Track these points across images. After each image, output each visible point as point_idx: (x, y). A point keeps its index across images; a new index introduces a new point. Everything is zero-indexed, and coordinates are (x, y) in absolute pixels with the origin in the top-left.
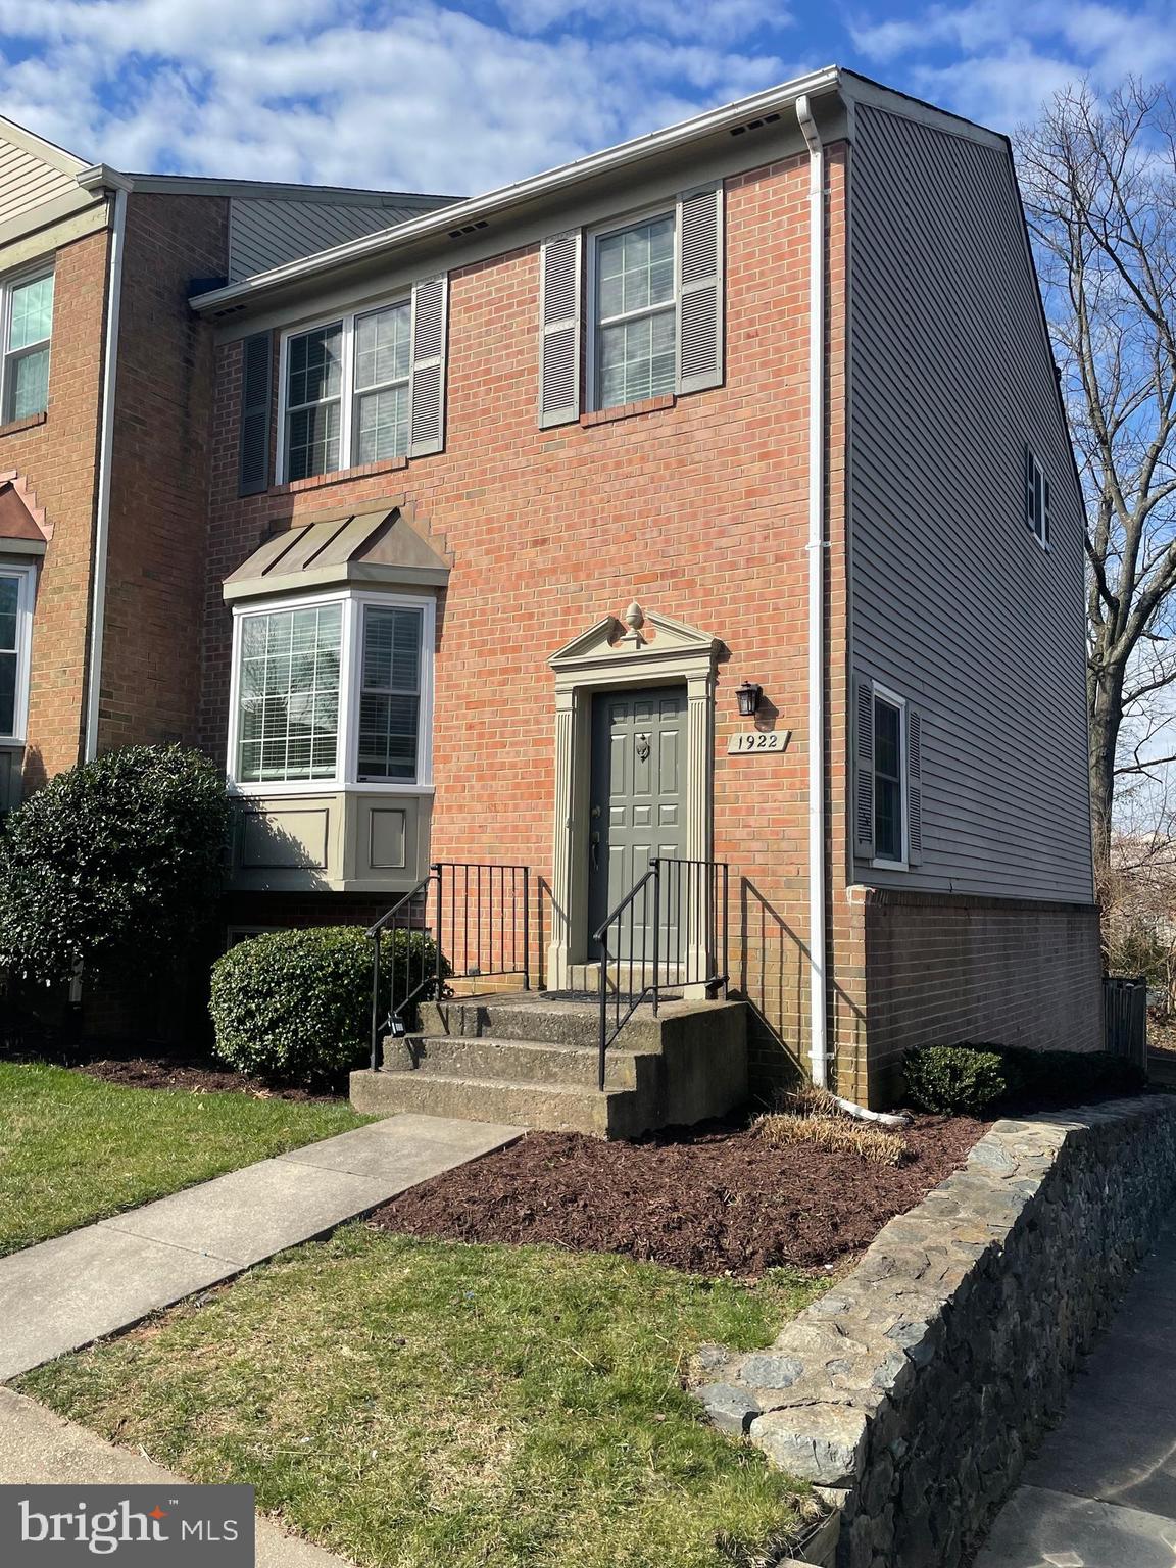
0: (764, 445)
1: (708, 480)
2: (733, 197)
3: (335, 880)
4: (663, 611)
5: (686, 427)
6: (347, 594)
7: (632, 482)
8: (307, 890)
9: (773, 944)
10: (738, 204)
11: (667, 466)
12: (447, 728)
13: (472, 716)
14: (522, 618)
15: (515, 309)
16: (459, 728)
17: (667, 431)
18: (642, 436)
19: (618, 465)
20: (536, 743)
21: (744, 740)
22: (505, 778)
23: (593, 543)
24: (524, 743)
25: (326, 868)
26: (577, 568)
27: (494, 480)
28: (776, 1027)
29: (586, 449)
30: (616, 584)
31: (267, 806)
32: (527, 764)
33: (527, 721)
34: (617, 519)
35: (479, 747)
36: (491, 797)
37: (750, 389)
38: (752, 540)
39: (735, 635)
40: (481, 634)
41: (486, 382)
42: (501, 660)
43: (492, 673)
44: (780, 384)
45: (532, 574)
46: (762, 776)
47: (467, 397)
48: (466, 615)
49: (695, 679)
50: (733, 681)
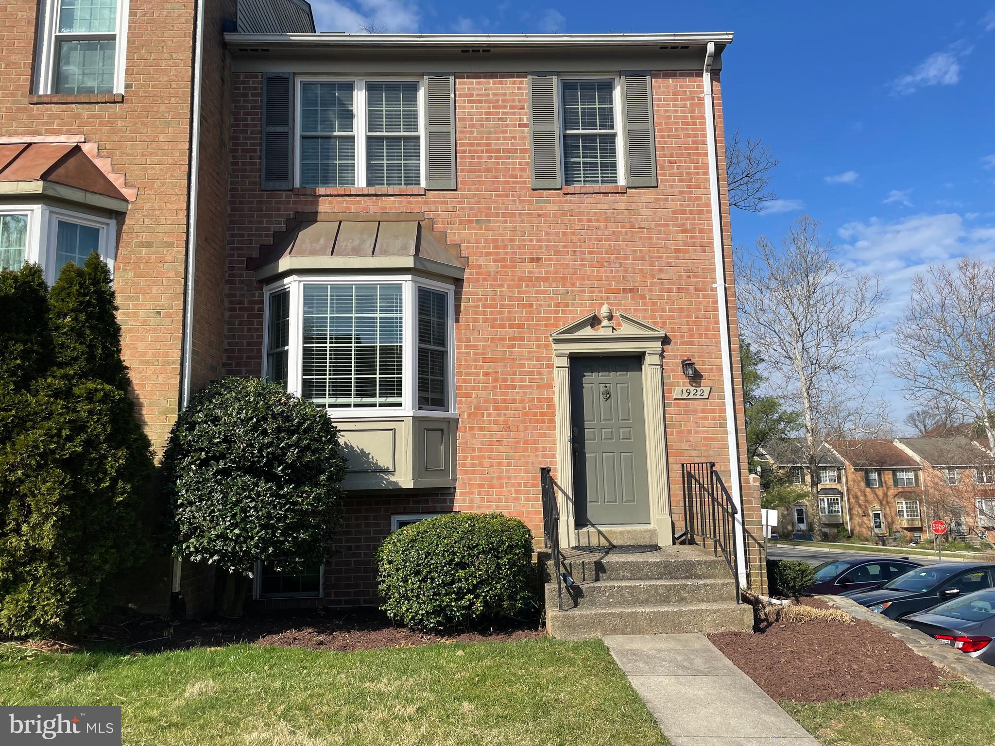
0: (684, 225)
1: (650, 239)
2: (656, 82)
3: (404, 480)
4: (626, 310)
5: (634, 206)
6: (409, 277)
7: (600, 232)
10: (659, 87)
11: (623, 227)
12: (467, 374)
13: (488, 367)
14: (524, 306)
15: (508, 110)
16: (478, 374)
17: (623, 206)
18: (606, 206)
19: (590, 220)
20: (539, 387)
21: (684, 391)
22: (516, 409)
23: (575, 265)
25: (395, 471)
26: (564, 279)
27: (497, 215)
29: (566, 206)
30: (592, 292)
32: (532, 400)
33: (531, 373)
34: (590, 253)
35: (494, 388)
37: (672, 192)
38: (680, 277)
39: (673, 330)
40: (492, 313)
41: (487, 151)
42: (509, 332)
43: (502, 339)
44: (691, 193)
45: (530, 279)
46: (695, 412)
47: (473, 158)
48: (480, 300)
49: (650, 354)
50: (675, 357)
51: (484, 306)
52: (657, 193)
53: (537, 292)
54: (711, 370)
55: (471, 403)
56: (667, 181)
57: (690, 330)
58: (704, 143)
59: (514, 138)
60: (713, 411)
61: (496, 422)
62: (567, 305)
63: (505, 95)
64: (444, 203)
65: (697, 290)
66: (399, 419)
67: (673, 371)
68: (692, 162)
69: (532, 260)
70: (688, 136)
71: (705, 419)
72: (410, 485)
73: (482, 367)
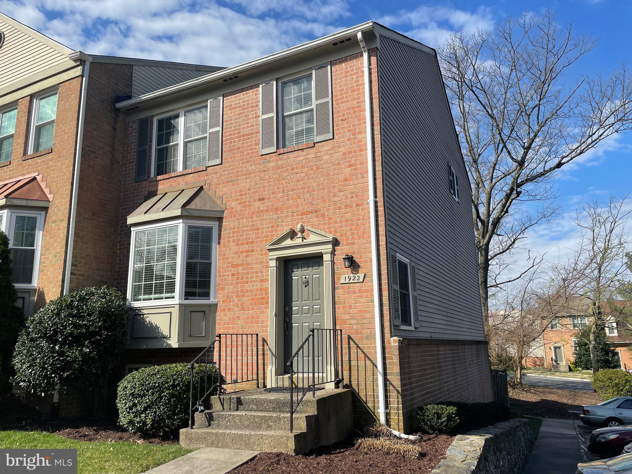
0: (350, 161)
1: (328, 175)
2: (335, 68)
3: (174, 343)
4: (312, 226)
5: (319, 154)
6: (181, 221)
7: (298, 176)
8: (161, 347)
9: (361, 363)
10: (337, 71)
11: (312, 170)
12: (223, 276)
13: (234, 271)
14: (255, 230)
15: (250, 109)
16: (228, 275)
17: (312, 156)
18: (302, 158)
19: (293, 169)
20: (261, 281)
21: (347, 278)
22: (248, 296)
23: (283, 200)
24: (256, 281)
25: (170, 337)
26: (277, 209)
27: (242, 175)
28: (364, 399)
29: (279, 163)
30: (293, 216)
31: (145, 312)
32: (257, 290)
33: (257, 272)
34: (293, 190)
35: (237, 283)
36: (242, 304)
37: (344, 140)
38: (347, 198)
39: (342, 235)
40: (237, 236)
41: (238, 137)
42: (246, 247)
43: (242, 252)
44: (355, 138)
45: (258, 212)
46: (354, 293)
47: (231, 143)
48: (231, 229)
49: (326, 253)
50: (342, 254)
51: (233, 233)
52: (333, 143)
53: (262, 220)
54: (366, 261)
55: (224, 294)
56: (340, 133)
57: (353, 234)
58: (365, 101)
59: (252, 126)
60: (366, 291)
61: (237, 305)
62: (278, 226)
63: (248, 100)
64: (216, 173)
65: (357, 205)
66: (172, 306)
67: (340, 263)
68: (356, 116)
69: (260, 200)
70: (354, 99)
71: (361, 297)
72: (177, 346)
73: (231, 271)
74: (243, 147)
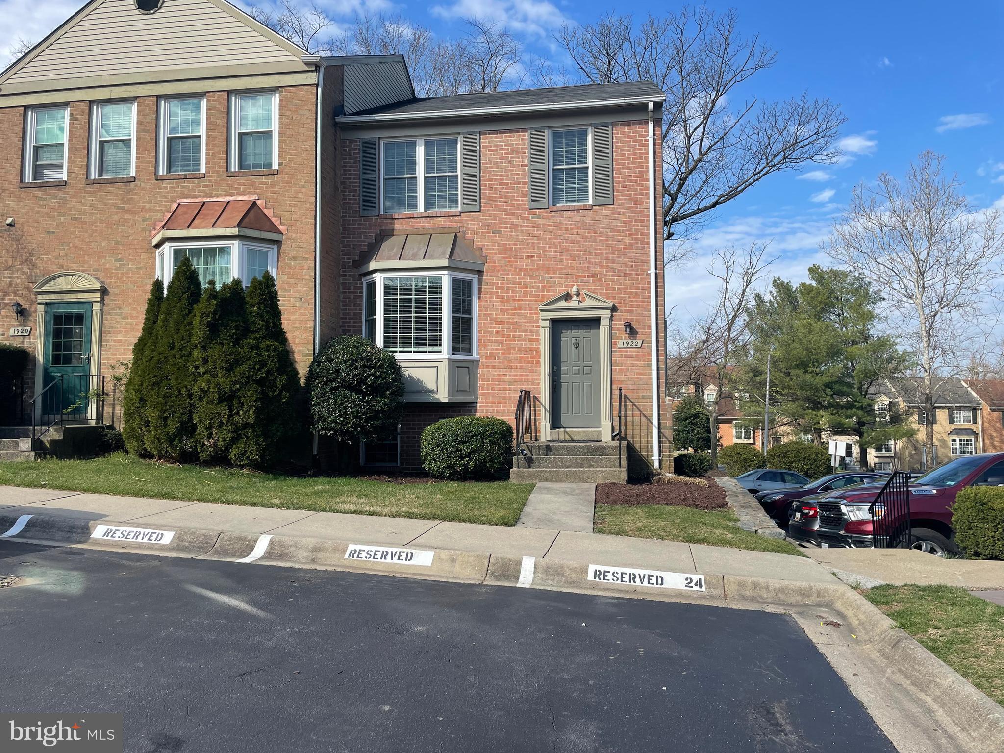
0: (631, 230)
1: (607, 240)
2: (616, 130)
3: (443, 396)
4: (589, 290)
5: (597, 218)
6: (446, 272)
7: (573, 237)
8: (427, 402)
9: (637, 419)
10: (618, 133)
11: (589, 233)
12: (485, 332)
13: (499, 328)
14: (522, 288)
15: (515, 155)
16: (492, 332)
17: (589, 218)
18: (578, 219)
19: (567, 229)
20: (531, 340)
21: (625, 343)
22: (516, 354)
23: (556, 260)
24: (525, 340)
25: (437, 391)
26: (548, 269)
27: (506, 228)
28: (639, 449)
29: (552, 220)
30: (567, 278)
31: (402, 365)
32: (526, 349)
33: (526, 331)
34: (566, 251)
35: (502, 341)
36: (509, 362)
37: (624, 207)
38: (626, 266)
39: (620, 302)
40: (501, 292)
41: (501, 184)
42: (513, 305)
43: (508, 310)
44: (636, 208)
45: (526, 270)
46: (632, 356)
47: (491, 189)
48: (494, 284)
49: (604, 318)
50: (620, 320)
51: (497, 288)
52: (613, 209)
53: (531, 278)
54: (644, 329)
55: (487, 350)
56: (620, 200)
57: (631, 302)
58: (648, 172)
59: (518, 174)
60: (644, 356)
61: (503, 363)
62: (550, 287)
63: (513, 145)
64: (472, 220)
65: (637, 275)
66: (440, 361)
67: (618, 329)
68: (638, 185)
69: (528, 257)
70: (636, 168)
71: (638, 361)
72: (446, 400)
73: (494, 328)
74: (506, 197)
